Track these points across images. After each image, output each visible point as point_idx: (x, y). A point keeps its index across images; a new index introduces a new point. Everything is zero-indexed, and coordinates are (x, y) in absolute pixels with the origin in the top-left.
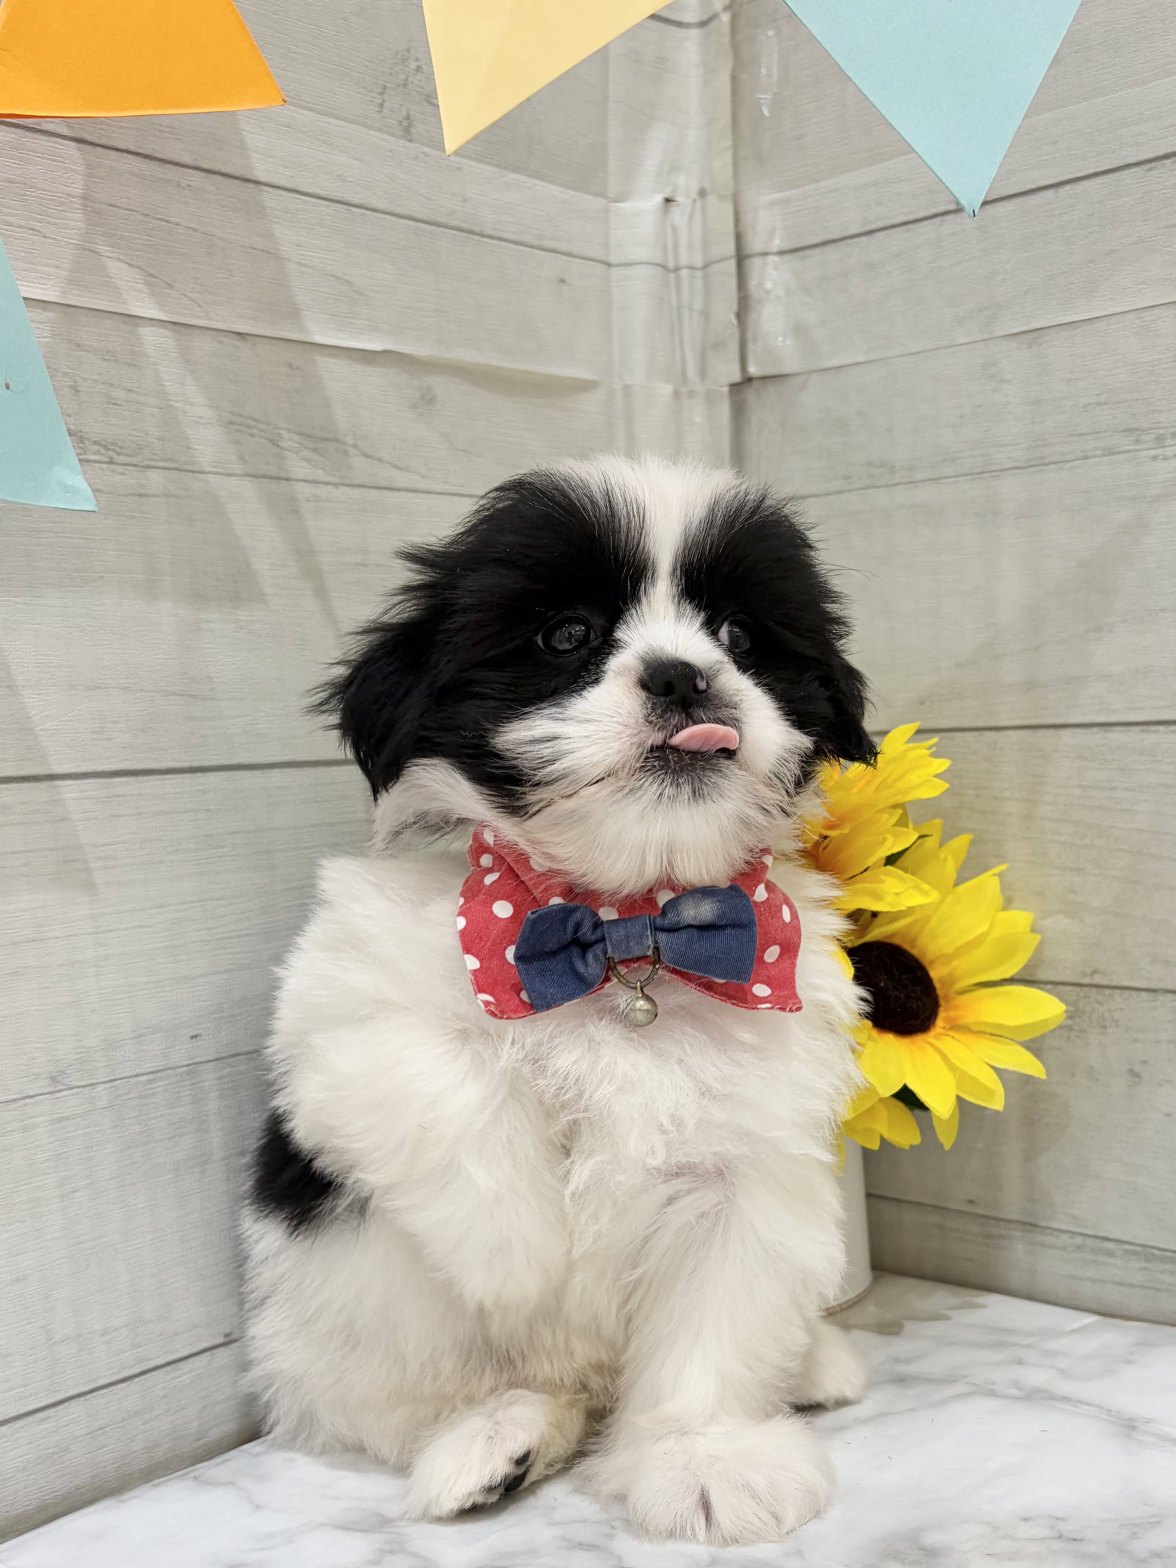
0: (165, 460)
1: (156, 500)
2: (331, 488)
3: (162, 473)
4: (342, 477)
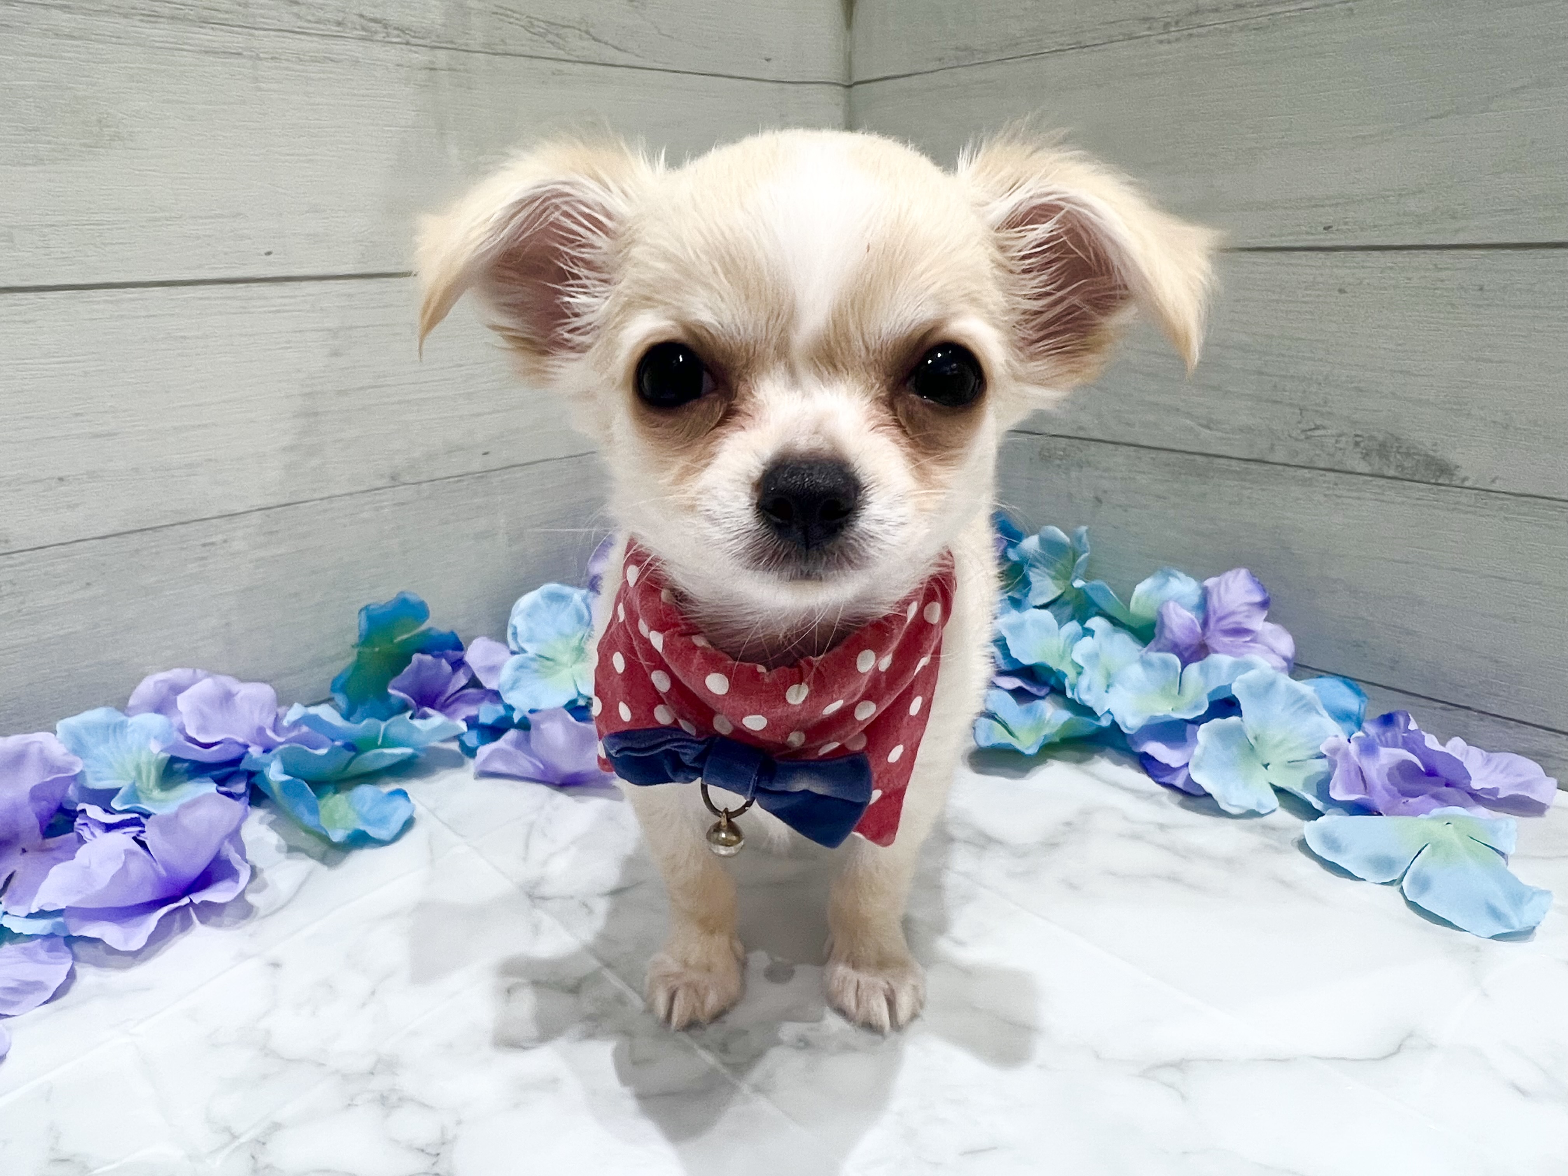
0: (447, 42)
1: (443, 72)
2: (570, 65)
3: (445, 52)
4: (578, 57)
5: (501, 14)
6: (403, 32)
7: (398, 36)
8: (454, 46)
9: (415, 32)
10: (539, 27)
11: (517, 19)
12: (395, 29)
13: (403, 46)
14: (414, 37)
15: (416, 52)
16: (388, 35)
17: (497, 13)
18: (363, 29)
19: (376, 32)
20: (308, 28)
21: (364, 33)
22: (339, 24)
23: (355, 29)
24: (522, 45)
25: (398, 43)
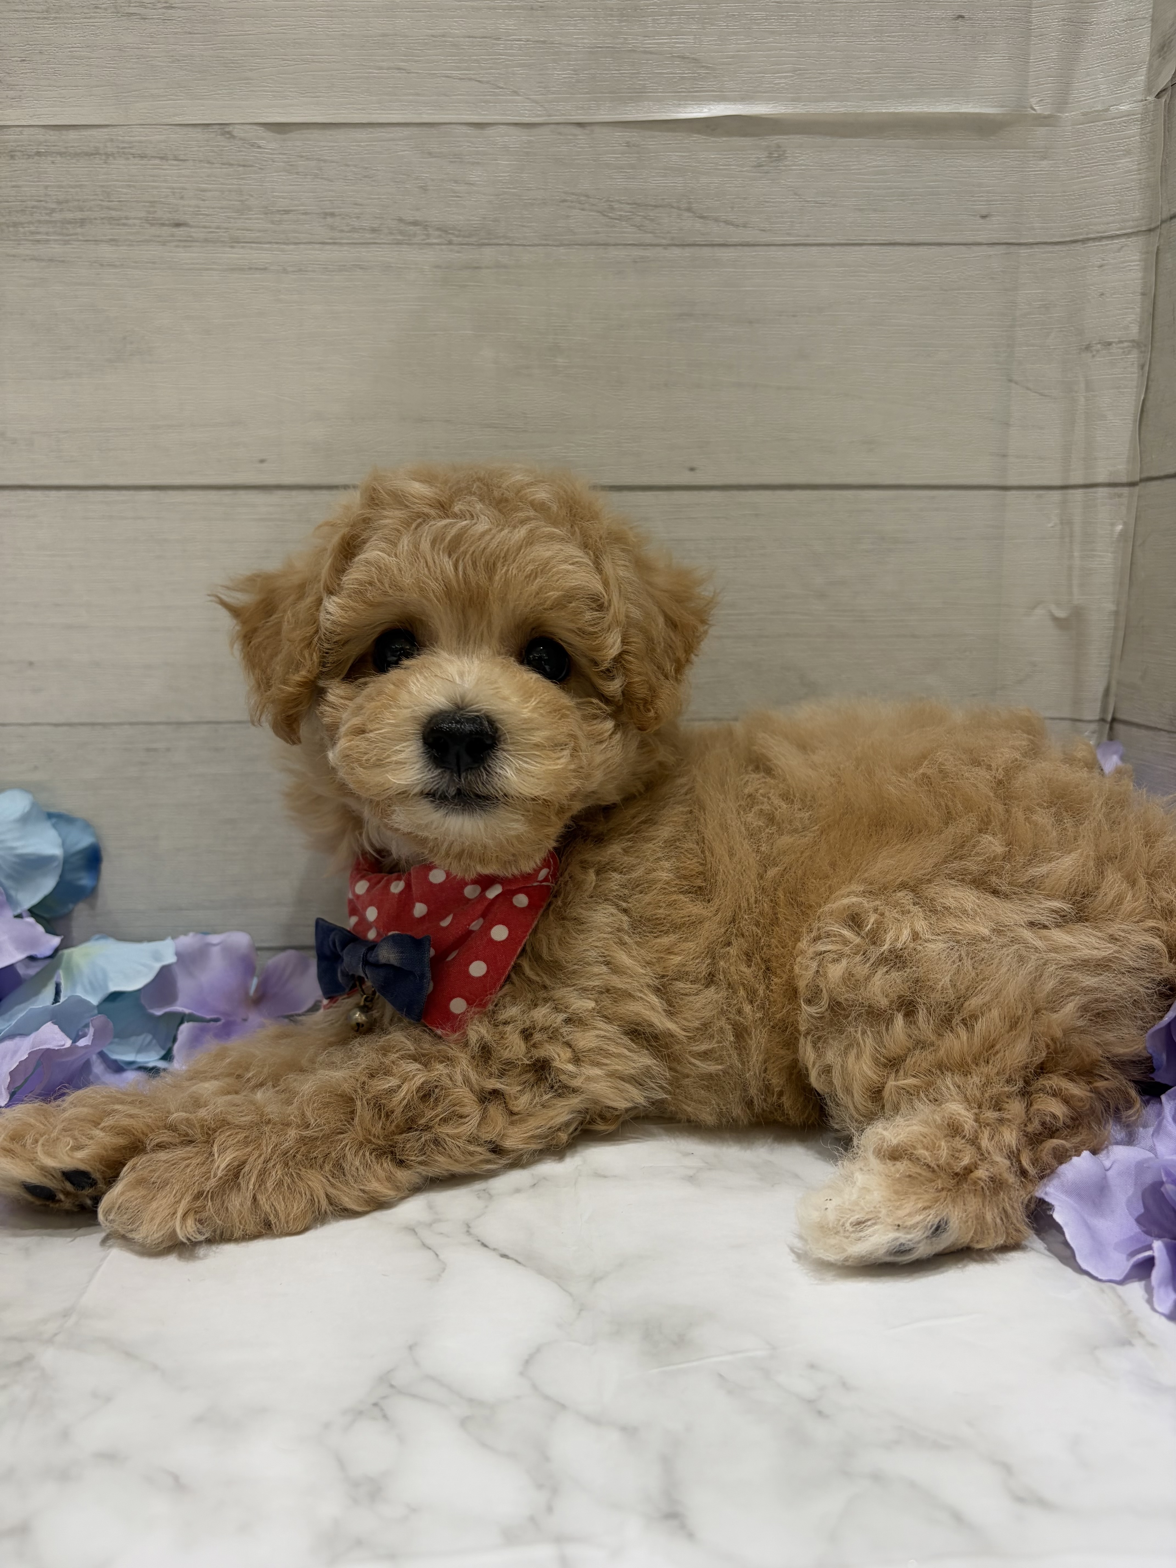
0: (498, 238)
1: (487, 270)
2: (658, 249)
3: (494, 248)
5: (572, 202)
6: (446, 232)
7: (440, 237)
8: (508, 241)
9: (460, 231)
10: (621, 210)
11: (593, 205)
12: (438, 229)
13: (443, 247)
14: (457, 236)
15: (458, 252)
16: (428, 236)
17: (564, 201)
18: (401, 233)
19: (415, 235)
20: (341, 238)
21: (400, 237)
22: (373, 230)
23: (391, 233)
24: (597, 233)
25: (438, 244)
